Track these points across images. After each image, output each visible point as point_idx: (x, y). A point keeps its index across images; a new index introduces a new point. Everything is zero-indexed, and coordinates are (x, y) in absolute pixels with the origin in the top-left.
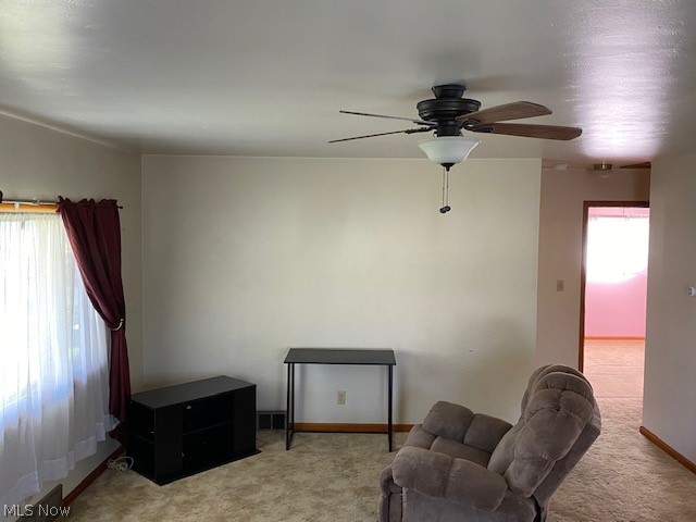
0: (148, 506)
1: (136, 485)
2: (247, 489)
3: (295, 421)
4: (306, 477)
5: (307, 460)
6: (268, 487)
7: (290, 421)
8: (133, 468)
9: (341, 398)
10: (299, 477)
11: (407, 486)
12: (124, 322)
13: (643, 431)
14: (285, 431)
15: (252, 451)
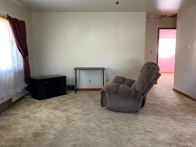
0: (36, 104)
1: (33, 101)
2: (64, 101)
3: (77, 88)
4: (80, 98)
5: (81, 95)
6: (69, 101)
7: (76, 88)
8: (32, 97)
9: (90, 81)
10: (78, 98)
11: (108, 92)
12: (28, 57)
13: (174, 89)
14: (75, 90)
15: (66, 94)
